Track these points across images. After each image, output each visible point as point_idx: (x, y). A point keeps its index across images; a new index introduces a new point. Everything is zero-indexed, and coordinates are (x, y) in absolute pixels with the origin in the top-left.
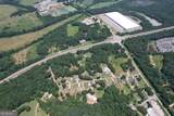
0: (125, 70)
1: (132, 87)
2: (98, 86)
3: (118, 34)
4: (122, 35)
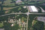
1: (23, 26)
2: (15, 23)
4: (31, 13)
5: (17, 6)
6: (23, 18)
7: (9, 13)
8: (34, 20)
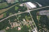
0: (29, 20)
1: (31, 25)
2: (21, 25)
3: (29, 9)
5: (11, 6)
6: (26, 17)
7: (6, 16)
8: (37, 16)
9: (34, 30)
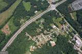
0: (62, 24)
1: (67, 32)
2: (54, 36)
8: (71, 14)
9: (76, 39)
